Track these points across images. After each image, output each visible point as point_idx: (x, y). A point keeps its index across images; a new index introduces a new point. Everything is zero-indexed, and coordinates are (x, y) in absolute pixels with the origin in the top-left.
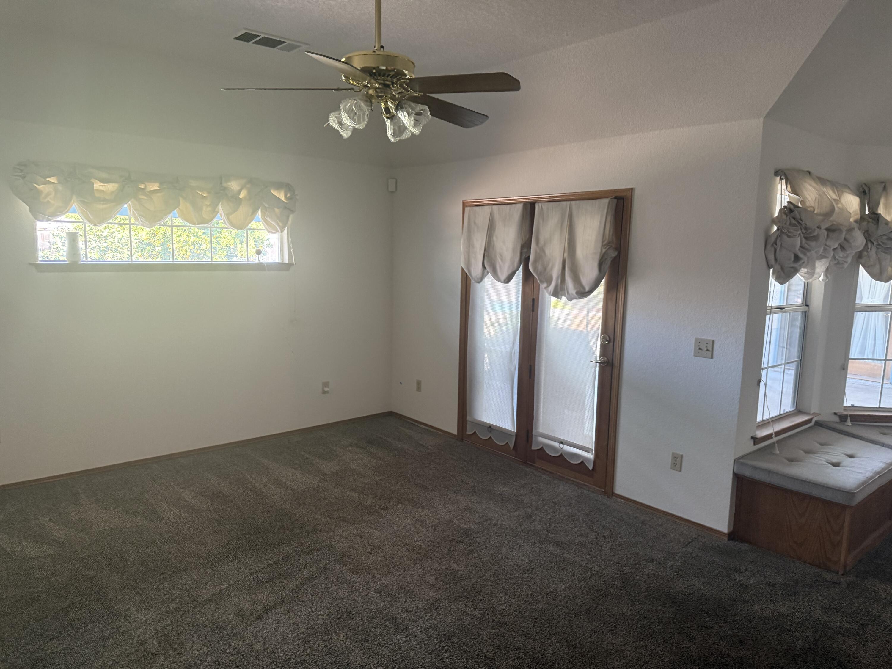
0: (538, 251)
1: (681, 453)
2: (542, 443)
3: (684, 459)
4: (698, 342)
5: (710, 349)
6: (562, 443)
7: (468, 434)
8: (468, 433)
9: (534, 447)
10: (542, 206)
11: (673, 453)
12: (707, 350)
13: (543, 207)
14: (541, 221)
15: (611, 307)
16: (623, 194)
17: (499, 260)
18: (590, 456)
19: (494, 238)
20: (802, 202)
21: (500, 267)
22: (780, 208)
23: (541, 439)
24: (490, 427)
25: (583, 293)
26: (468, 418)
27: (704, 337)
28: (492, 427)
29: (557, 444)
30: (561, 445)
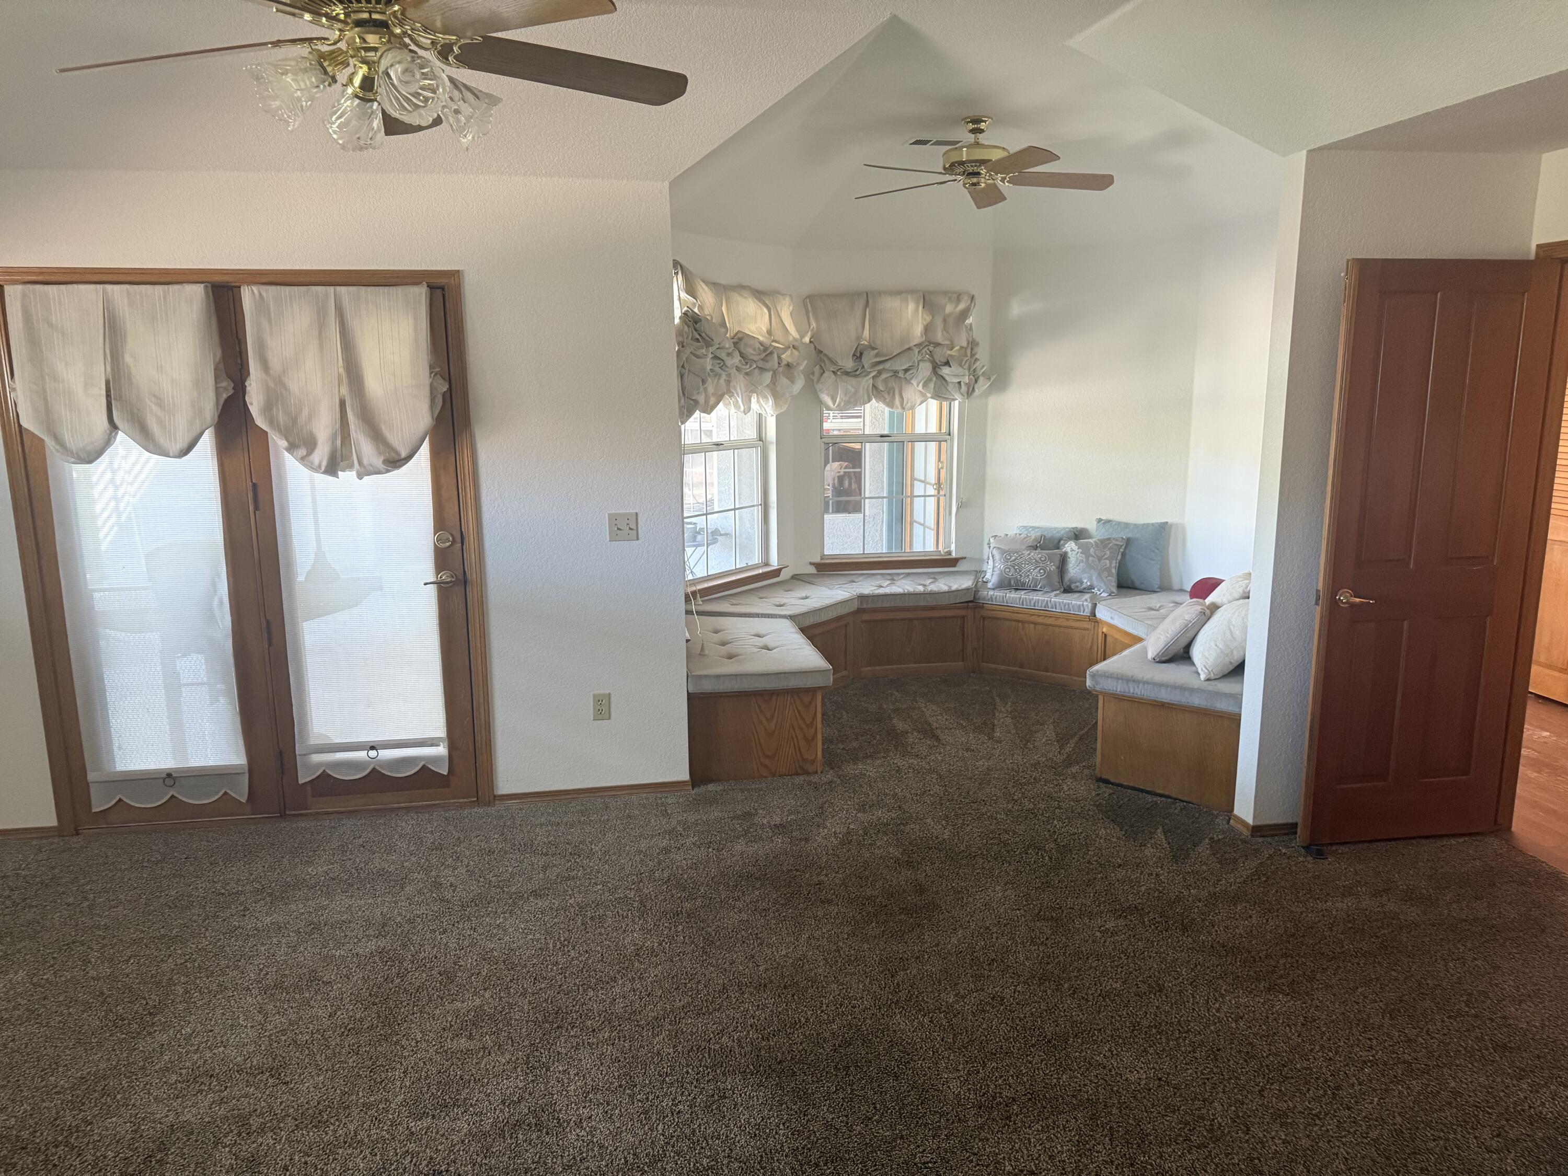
0: (272, 385)
1: (608, 692)
2: (319, 765)
3: (612, 699)
4: (613, 518)
5: (634, 527)
6: (373, 748)
7: (97, 812)
8: (95, 809)
9: (303, 778)
10: (260, 294)
11: (594, 696)
12: (630, 529)
13: (264, 294)
14: (265, 324)
15: (448, 481)
16: (442, 281)
17: (154, 407)
18: (441, 750)
19: (128, 359)
20: (700, 307)
21: (160, 422)
22: (680, 314)
23: (316, 758)
24: (169, 775)
25: (395, 462)
26: (91, 776)
27: (622, 511)
28: (174, 775)
29: (361, 755)
30: (373, 753)
